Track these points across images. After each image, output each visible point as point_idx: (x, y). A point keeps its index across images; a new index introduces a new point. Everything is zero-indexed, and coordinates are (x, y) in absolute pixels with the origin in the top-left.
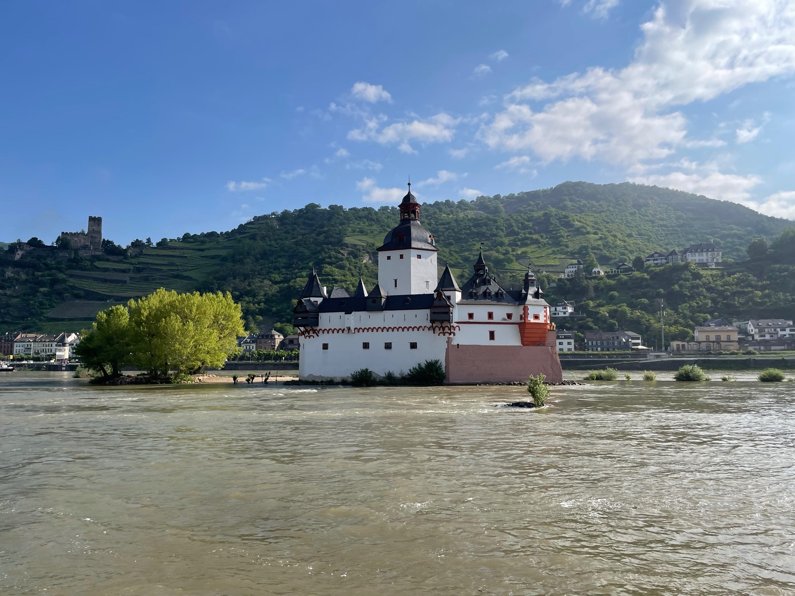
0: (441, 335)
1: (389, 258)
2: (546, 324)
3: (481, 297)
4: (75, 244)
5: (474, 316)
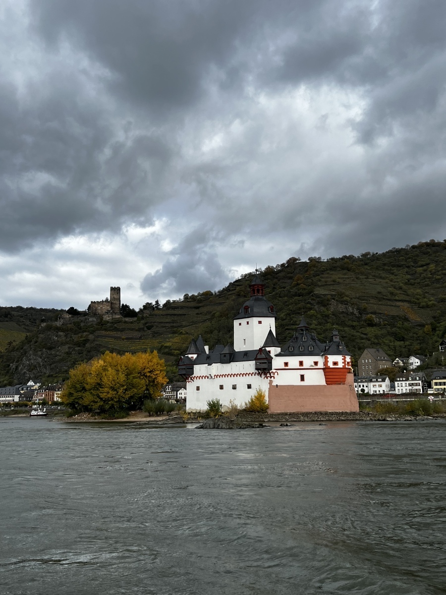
0: (265, 378)
1: (240, 324)
2: (344, 368)
3: (296, 351)
4: (101, 310)
5: (289, 364)
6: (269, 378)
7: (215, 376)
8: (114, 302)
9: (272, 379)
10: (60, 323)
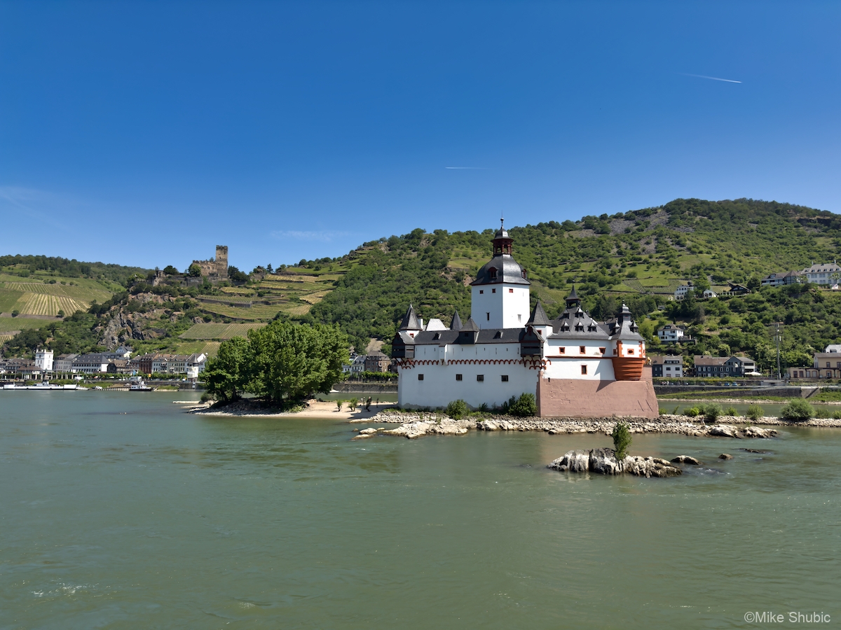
0: (532, 368)
1: (482, 292)
2: (641, 359)
3: (573, 332)
4: (205, 271)
5: (566, 350)
6: (538, 369)
7: (450, 362)
8: (221, 263)
9: (542, 370)
10: (156, 283)
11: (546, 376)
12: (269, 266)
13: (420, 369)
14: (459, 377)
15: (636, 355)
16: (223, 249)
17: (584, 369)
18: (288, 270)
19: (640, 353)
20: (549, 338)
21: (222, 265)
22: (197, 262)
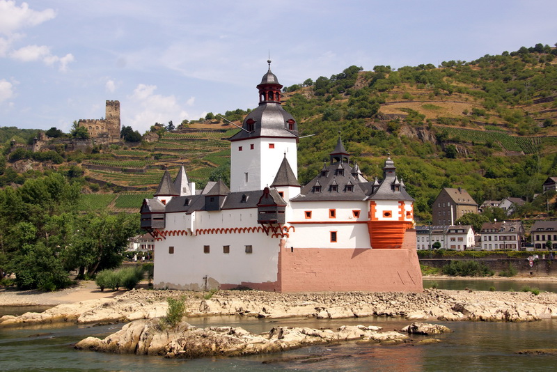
0: (274, 236)
1: (240, 149)
2: (401, 222)
3: (325, 192)
4: (93, 132)
5: (313, 215)
6: (280, 236)
7: (198, 232)
8: (112, 121)
9: (285, 238)
10: (37, 148)
11: (288, 246)
12: (171, 123)
13: (171, 241)
14: (207, 249)
15: (395, 217)
16: (113, 105)
17: (334, 236)
18: (192, 126)
19: (400, 215)
20: (293, 201)
21: (113, 123)
22: (84, 121)
